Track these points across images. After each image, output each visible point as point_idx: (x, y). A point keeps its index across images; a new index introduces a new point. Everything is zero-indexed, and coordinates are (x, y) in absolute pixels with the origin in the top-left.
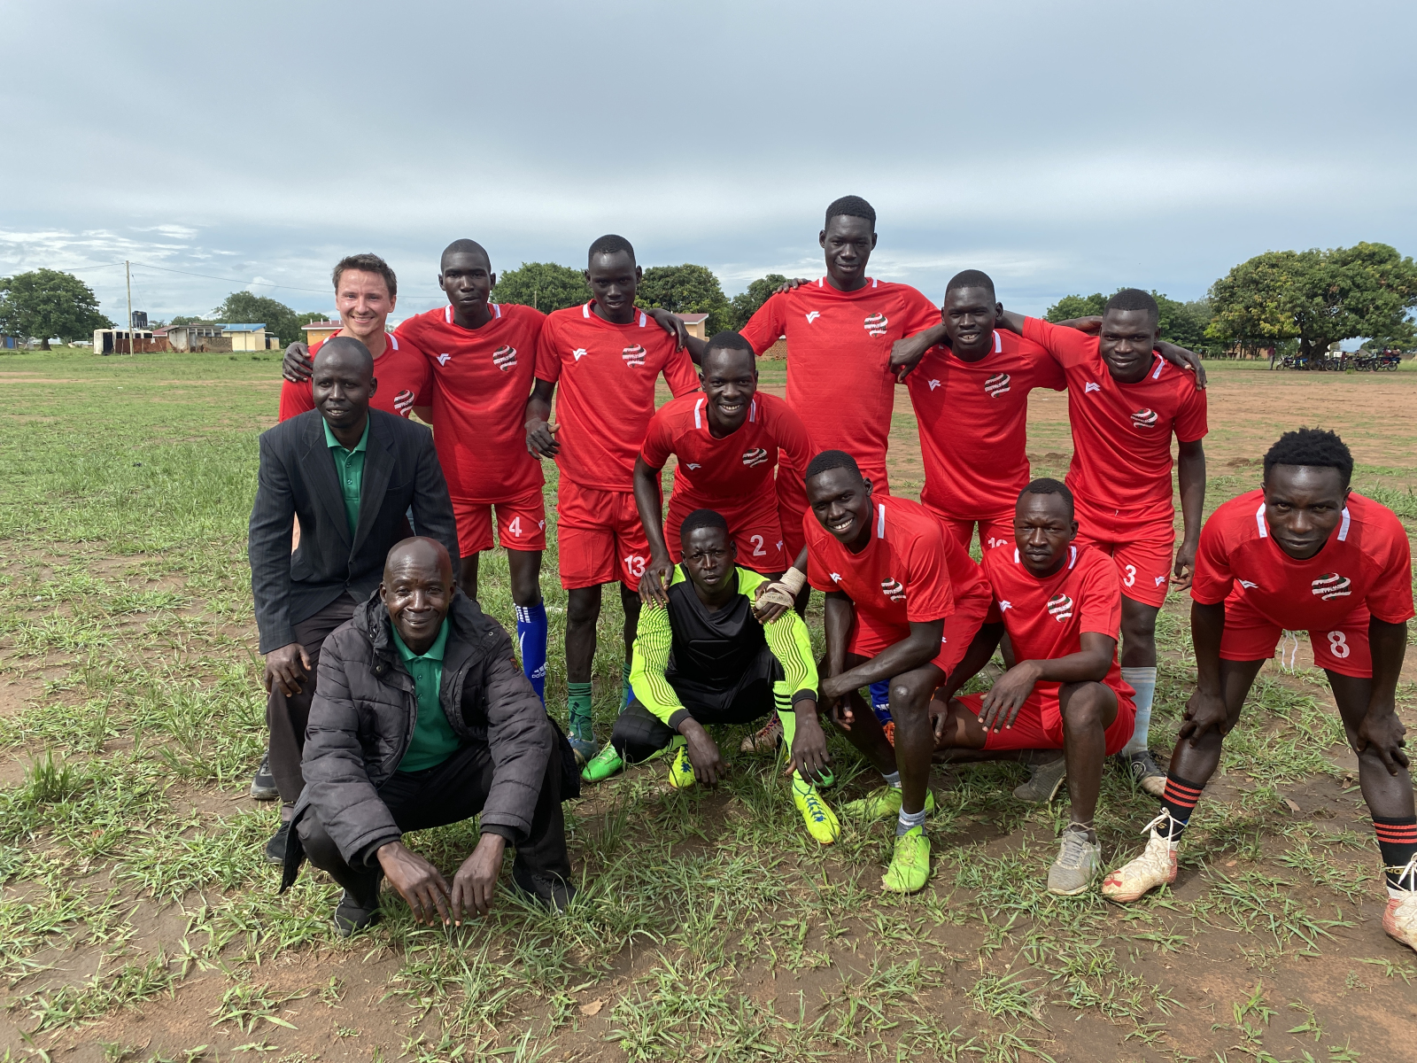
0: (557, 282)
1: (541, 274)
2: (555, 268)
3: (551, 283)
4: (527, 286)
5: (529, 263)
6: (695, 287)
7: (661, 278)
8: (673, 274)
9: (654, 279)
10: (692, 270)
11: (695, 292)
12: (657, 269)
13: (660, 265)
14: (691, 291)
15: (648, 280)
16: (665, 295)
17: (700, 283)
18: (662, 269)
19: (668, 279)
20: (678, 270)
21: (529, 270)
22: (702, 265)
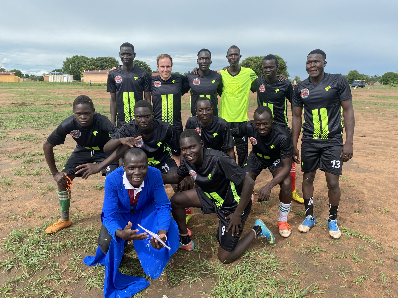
0: (83, 61)
1: (78, 59)
2: (83, 57)
3: (81, 61)
4: (74, 62)
5: (75, 55)
6: (110, 63)
7: (100, 60)
8: (104, 59)
9: (98, 61)
10: (110, 58)
11: (110, 64)
12: (99, 58)
13: (100, 57)
14: (109, 64)
15: (97, 61)
16: (101, 65)
17: (112, 62)
18: (100, 58)
19: (102, 61)
20: (105, 58)
21: (75, 58)
22: (113, 57)
